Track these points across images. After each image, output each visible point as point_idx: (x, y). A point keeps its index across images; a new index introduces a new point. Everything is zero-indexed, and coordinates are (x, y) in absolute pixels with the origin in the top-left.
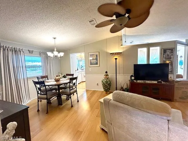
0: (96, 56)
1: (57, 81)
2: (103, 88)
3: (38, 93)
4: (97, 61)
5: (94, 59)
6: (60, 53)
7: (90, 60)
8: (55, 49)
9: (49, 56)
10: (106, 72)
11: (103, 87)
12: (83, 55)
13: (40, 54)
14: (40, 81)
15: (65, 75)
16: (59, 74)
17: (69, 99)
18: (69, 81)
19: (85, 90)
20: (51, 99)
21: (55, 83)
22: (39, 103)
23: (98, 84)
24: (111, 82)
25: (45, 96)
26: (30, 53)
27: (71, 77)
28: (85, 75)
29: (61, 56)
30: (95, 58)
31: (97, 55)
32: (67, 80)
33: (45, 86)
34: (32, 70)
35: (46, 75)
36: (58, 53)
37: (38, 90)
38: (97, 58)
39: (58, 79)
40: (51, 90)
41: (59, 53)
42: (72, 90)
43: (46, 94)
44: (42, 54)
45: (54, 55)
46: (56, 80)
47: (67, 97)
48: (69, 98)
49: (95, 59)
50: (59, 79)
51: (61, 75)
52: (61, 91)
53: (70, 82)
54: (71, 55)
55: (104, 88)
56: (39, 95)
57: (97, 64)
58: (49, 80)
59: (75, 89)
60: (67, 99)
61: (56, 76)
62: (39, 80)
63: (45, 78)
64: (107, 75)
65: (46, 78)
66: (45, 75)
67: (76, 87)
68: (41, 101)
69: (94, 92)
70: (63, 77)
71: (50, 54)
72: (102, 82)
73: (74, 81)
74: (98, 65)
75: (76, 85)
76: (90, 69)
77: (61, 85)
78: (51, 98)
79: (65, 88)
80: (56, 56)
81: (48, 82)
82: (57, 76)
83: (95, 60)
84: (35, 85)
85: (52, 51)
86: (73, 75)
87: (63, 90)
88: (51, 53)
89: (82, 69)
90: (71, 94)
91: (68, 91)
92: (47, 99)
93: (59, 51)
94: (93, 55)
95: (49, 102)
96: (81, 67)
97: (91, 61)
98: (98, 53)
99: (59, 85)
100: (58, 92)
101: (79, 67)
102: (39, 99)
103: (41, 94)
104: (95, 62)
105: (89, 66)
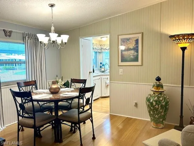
0: (134, 43)
1: (54, 92)
2: (148, 114)
3: (19, 115)
4: (136, 54)
5: (131, 49)
6: (61, 36)
7: (122, 51)
8: (53, 28)
9: (41, 42)
10: (158, 79)
11: (150, 112)
12: (106, 40)
14: (22, 91)
15: (68, 82)
16: (57, 80)
17: (74, 132)
18: (77, 94)
19: (108, 114)
20: (41, 129)
21: (50, 96)
22: (20, 132)
23: (136, 105)
24: (168, 102)
25: (31, 121)
26: (6, 36)
27: (81, 85)
28: (108, 81)
30: (132, 46)
31: (137, 41)
32: (72, 91)
33: (32, 100)
34: (7, 69)
35: (33, 80)
36: (57, 35)
37: (19, 109)
38: (137, 47)
39: (56, 88)
40: (42, 109)
41: (59, 36)
42: (82, 113)
43: (34, 118)
45: (50, 40)
46: (52, 90)
47: (72, 126)
48: (75, 130)
49: (134, 49)
50: (58, 90)
51: (60, 80)
52: (60, 113)
53: (78, 97)
54: (82, 41)
55: (150, 115)
56: (20, 118)
57: (136, 59)
58: (39, 91)
59: (90, 111)
60: (72, 132)
61: (50, 83)
62: (21, 89)
63: (31, 87)
64: (160, 86)
65: (34, 86)
66: (30, 80)
67: (91, 108)
68: (23, 130)
69: (128, 121)
70: (64, 85)
71: (42, 38)
72: (148, 100)
73: (88, 95)
74: (139, 63)
75: (90, 102)
76: (121, 70)
77: (61, 100)
78: (43, 126)
79: (68, 108)
80: (54, 42)
81: (36, 94)
82: (54, 83)
83: (133, 52)
84: (14, 98)
85: (46, 31)
86: (84, 81)
87: (65, 112)
88: (45, 35)
89: (103, 70)
90: (79, 122)
91: (74, 114)
92: (34, 127)
93: (60, 33)
94: (128, 39)
95: (37, 135)
96: (101, 67)
97: (124, 53)
98: (141, 35)
99: (56, 101)
100: (54, 114)
101: (96, 67)
102: (20, 126)
103: (23, 117)
104: (133, 56)
105: (119, 65)
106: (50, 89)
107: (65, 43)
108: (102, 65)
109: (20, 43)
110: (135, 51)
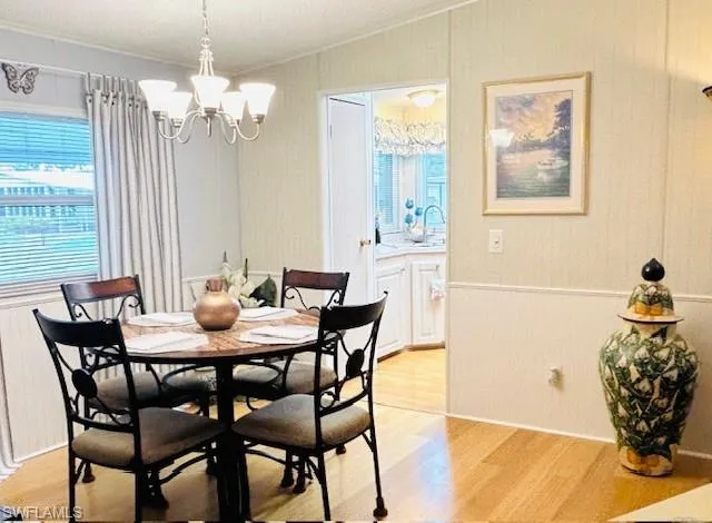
0: (553, 117)
1: (215, 325)
2: (608, 415)
3: (72, 417)
4: (560, 163)
5: (538, 145)
6: (243, 86)
7: (500, 152)
8: (206, 57)
9: (156, 115)
10: (654, 272)
11: (614, 410)
12: (430, 100)
13: (86, 98)
14: (83, 319)
15: (269, 283)
16: (227, 273)
17: (300, 489)
18: (311, 333)
19: (437, 420)
20: (165, 473)
21: (199, 343)
22: (80, 487)
23: (558, 378)
24: (692, 368)
25: (122, 444)
26: (13, 89)
27: (324, 298)
28: (440, 282)
29: (254, 112)
30: (544, 128)
31: (565, 108)
32: (289, 322)
33: (124, 358)
34: (18, 230)
35: (128, 273)
36: (226, 82)
37: (72, 392)
38: (566, 135)
39: (224, 309)
40: (167, 395)
41: (234, 87)
42: (330, 410)
43: (133, 428)
44: (98, 93)
45: (194, 106)
46: (206, 318)
47: (288, 464)
48: (302, 476)
49: (552, 144)
50: (229, 315)
51: (239, 276)
52: (240, 410)
53: (317, 347)
54: (327, 109)
55: (618, 421)
56: (78, 428)
57: (561, 187)
58: (152, 317)
59: (363, 404)
60: (292, 486)
61: (199, 287)
62: (78, 310)
63: (118, 300)
64: (661, 301)
65: (131, 300)
66: (116, 276)
67: (368, 391)
68: (89, 478)
69: (523, 446)
70: (256, 294)
71: (160, 95)
72: (610, 360)
73: (355, 338)
74: (572, 203)
75: (365, 368)
76: (495, 232)
77: (245, 359)
78: (168, 461)
79: (275, 390)
80: (211, 113)
81: (141, 330)
82: (211, 287)
83: (546, 155)
84: (51, 345)
85: (179, 68)
86: (339, 282)
87: (259, 404)
88: (173, 85)
89: (417, 232)
90: (322, 445)
91: (299, 414)
92: (134, 464)
93: (236, 72)
94: (528, 103)
95: (149, 497)
96: (408, 220)
97: (509, 159)
98: (580, 84)
99: (224, 363)
100: (214, 414)
101: (389, 219)
102: (78, 461)
103: (88, 424)
104: (549, 172)
105: (489, 211)
106: (199, 312)
107: (260, 119)
108: (412, 212)
109: (71, 118)
110: (557, 150)
